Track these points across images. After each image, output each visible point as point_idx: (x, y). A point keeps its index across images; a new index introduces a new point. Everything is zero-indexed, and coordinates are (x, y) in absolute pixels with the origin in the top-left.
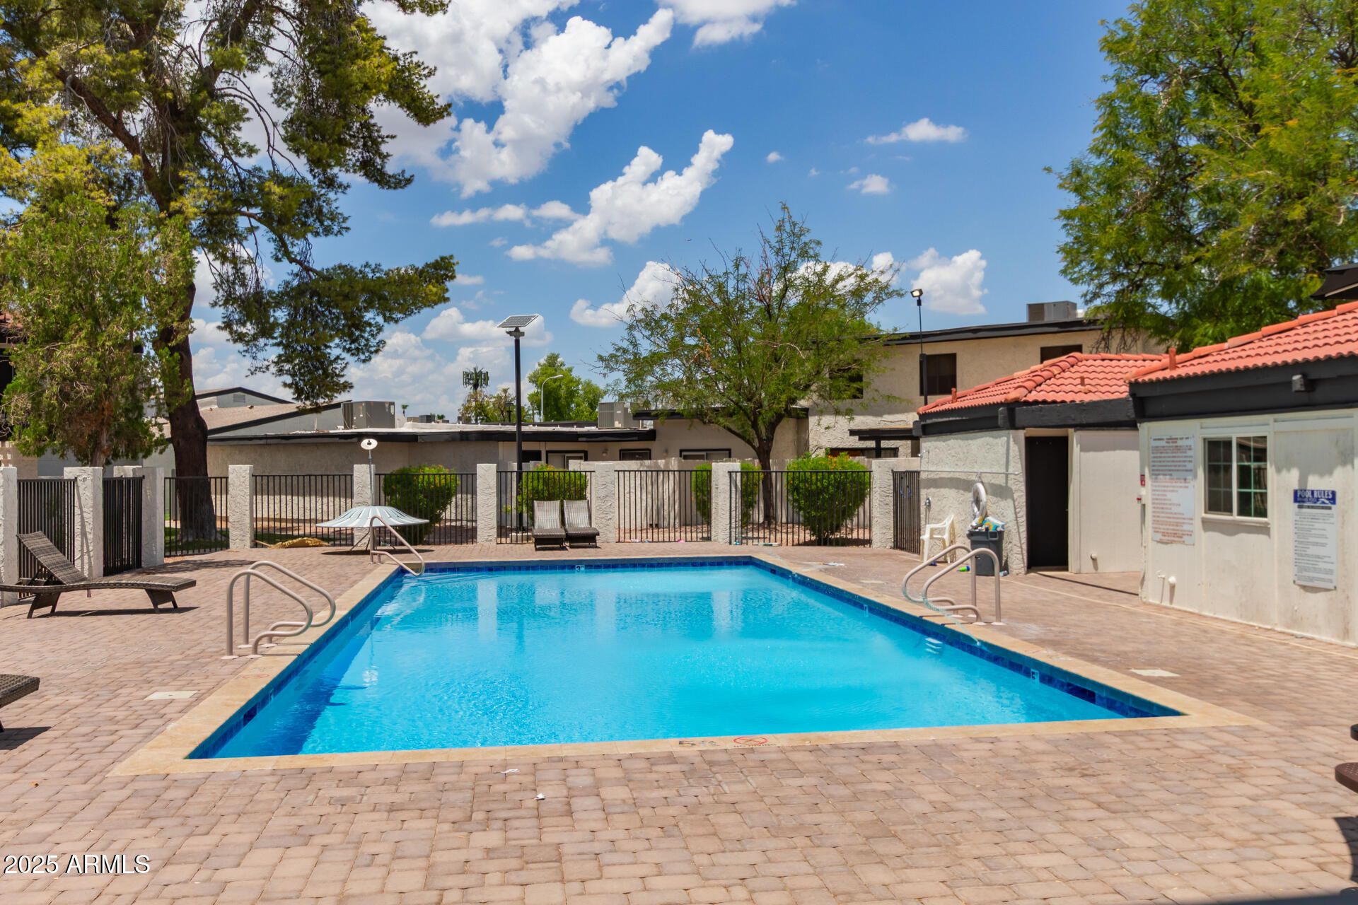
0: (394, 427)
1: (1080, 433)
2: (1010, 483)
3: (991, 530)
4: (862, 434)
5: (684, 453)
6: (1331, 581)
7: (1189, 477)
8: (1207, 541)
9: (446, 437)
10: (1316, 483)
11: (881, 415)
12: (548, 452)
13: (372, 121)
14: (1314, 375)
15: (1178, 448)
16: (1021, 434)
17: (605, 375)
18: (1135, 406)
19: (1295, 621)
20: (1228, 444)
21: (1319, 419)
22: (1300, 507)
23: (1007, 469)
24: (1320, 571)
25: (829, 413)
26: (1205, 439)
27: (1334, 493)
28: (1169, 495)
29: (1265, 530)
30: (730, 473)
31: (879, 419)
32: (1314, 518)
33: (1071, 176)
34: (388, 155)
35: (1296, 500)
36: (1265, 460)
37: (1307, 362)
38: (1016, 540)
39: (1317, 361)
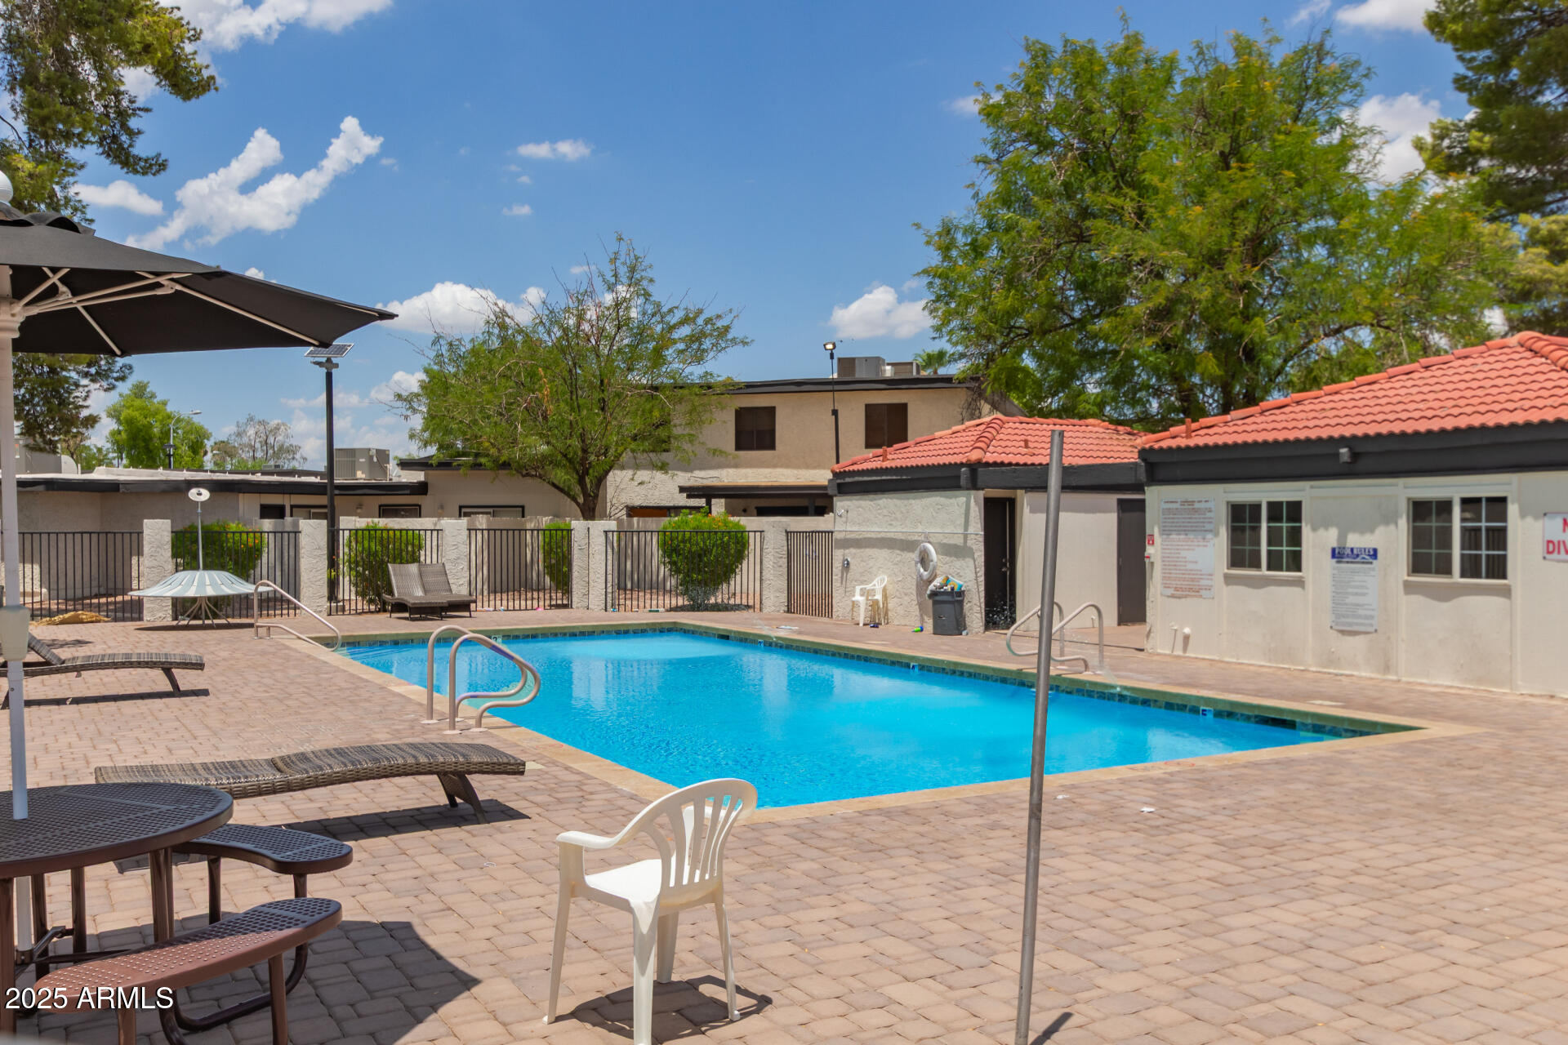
0: (60, 471)
1: (1030, 494)
2: (969, 543)
3: (956, 589)
4: (691, 492)
5: (464, 510)
6: (1371, 625)
7: (1209, 536)
8: (1227, 593)
9: (164, 486)
10: (1355, 541)
11: (691, 471)
12: (292, 507)
13: (122, 88)
14: (1359, 449)
15: (1196, 511)
16: (981, 494)
17: (406, 417)
18: (1147, 471)
19: (1332, 661)
20: (1256, 507)
21: (1359, 486)
22: (1338, 562)
23: (966, 528)
24: (1360, 617)
25: (645, 468)
26: (1228, 503)
27: (1375, 551)
28: (1184, 553)
29: (1300, 583)
30: (606, 532)
31: (689, 475)
32: (1353, 572)
33: (940, 235)
34: (139, 132)
35: (1333, 556)
36: (1299, 520)
37: (1354, 437)
38: (975, 600)
39: (1366, 436)
